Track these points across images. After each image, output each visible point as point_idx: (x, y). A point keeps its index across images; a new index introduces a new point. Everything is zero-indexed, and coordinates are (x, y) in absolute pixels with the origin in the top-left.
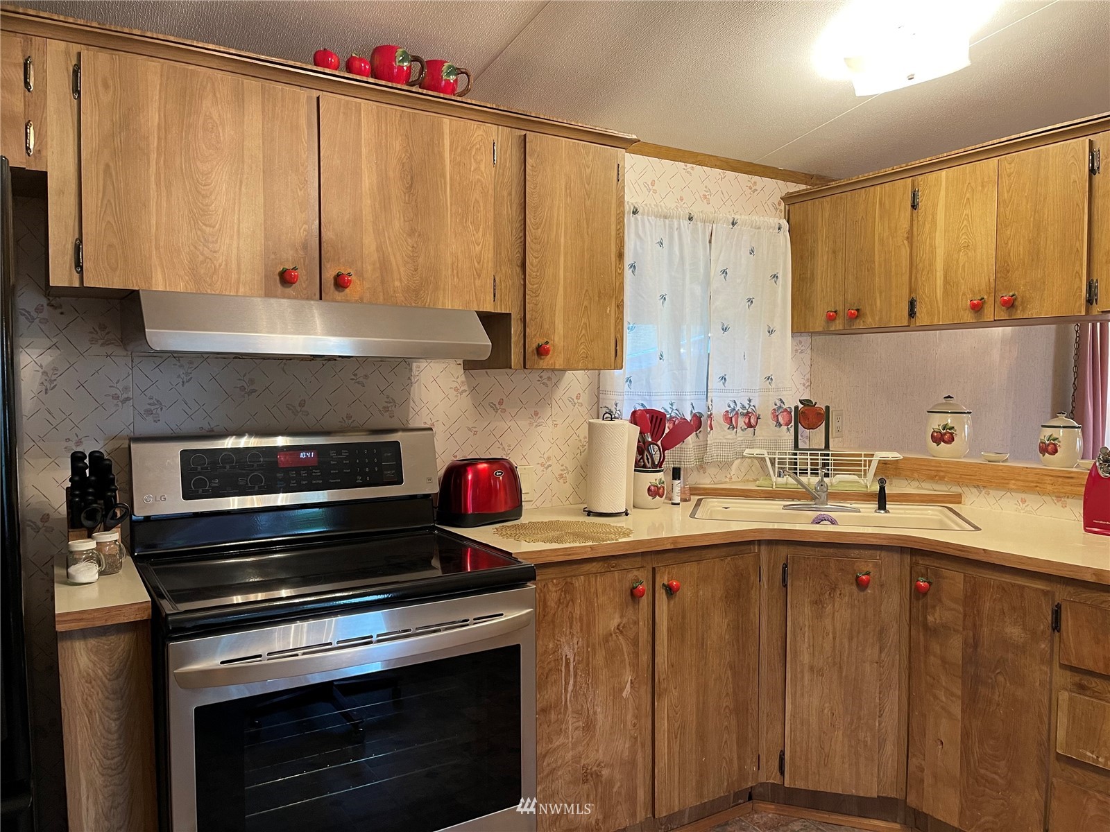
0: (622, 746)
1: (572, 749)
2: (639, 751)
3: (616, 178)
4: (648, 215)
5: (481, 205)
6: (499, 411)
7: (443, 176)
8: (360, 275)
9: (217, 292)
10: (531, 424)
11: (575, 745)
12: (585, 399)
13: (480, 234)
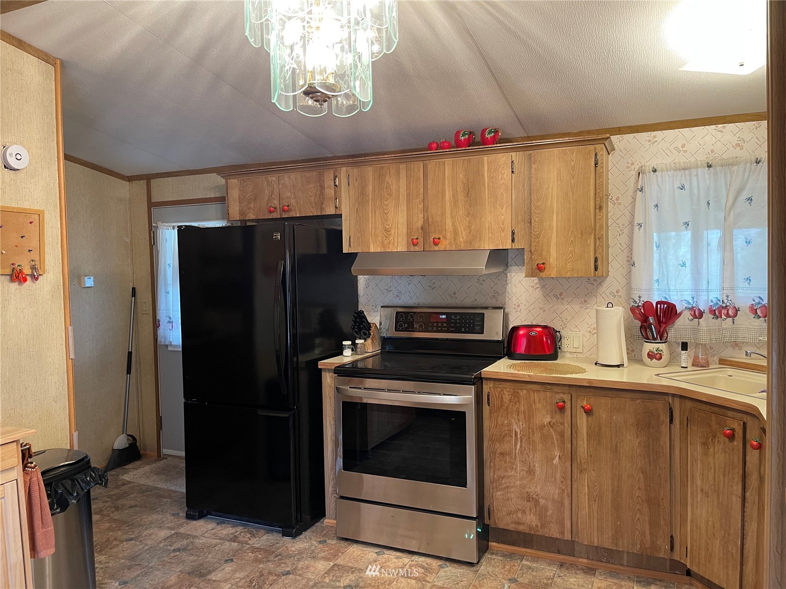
0: (554, 491)
1: (520, 480)
2: (566, 498)
3: (593, 164)
4: (667, 171)
5: (504, 195)
6: (560, 299)
8: (445, 238)
10: (581, 307)
11: (521, 479)
12: (623, 293)
13: (504, 210)
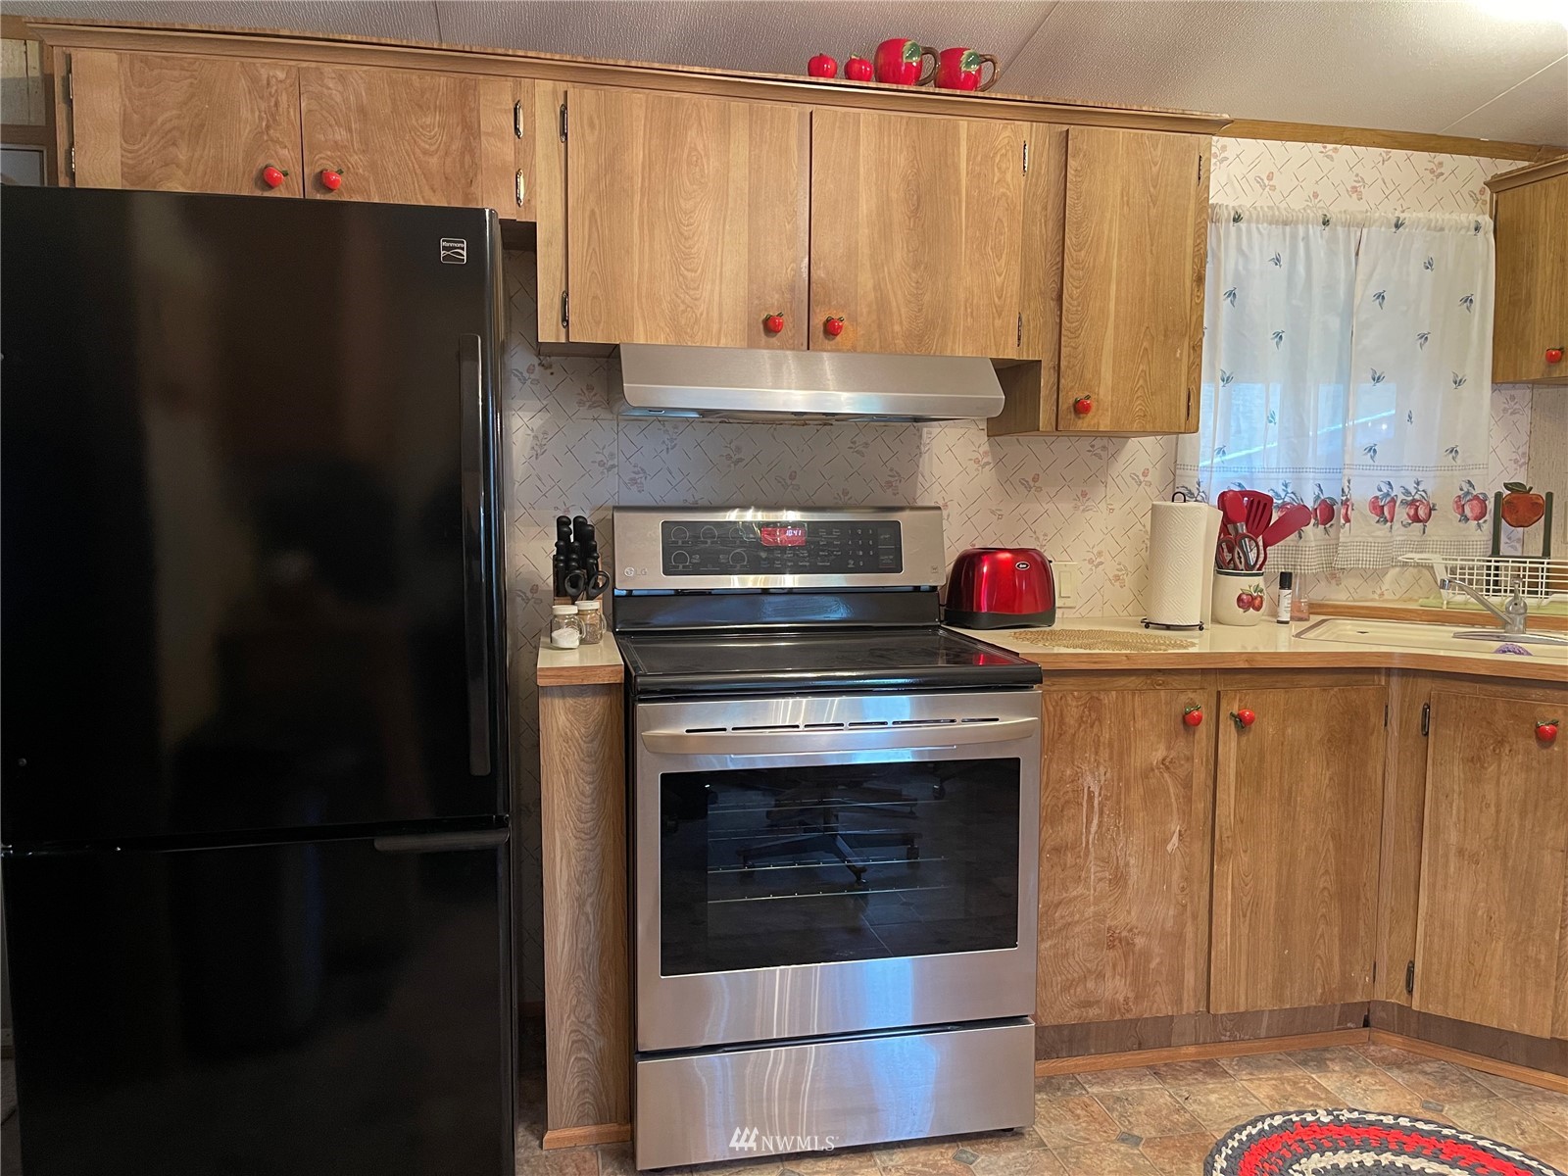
0: (1165, 913)
1: (1095, 904)
2: (1189, 923)
3: (1195, 176)
4: (1257, 222)
5: (1006, 225)
6: (1033, 490)
7: (958, 192)
8: (854, 319)
9: (698, 344)
10: (1076, 508)
11: (1098, 900)
12: (1154, 476)
13: (1003, 261)
